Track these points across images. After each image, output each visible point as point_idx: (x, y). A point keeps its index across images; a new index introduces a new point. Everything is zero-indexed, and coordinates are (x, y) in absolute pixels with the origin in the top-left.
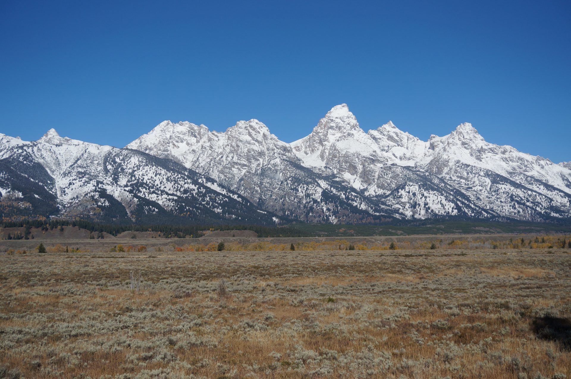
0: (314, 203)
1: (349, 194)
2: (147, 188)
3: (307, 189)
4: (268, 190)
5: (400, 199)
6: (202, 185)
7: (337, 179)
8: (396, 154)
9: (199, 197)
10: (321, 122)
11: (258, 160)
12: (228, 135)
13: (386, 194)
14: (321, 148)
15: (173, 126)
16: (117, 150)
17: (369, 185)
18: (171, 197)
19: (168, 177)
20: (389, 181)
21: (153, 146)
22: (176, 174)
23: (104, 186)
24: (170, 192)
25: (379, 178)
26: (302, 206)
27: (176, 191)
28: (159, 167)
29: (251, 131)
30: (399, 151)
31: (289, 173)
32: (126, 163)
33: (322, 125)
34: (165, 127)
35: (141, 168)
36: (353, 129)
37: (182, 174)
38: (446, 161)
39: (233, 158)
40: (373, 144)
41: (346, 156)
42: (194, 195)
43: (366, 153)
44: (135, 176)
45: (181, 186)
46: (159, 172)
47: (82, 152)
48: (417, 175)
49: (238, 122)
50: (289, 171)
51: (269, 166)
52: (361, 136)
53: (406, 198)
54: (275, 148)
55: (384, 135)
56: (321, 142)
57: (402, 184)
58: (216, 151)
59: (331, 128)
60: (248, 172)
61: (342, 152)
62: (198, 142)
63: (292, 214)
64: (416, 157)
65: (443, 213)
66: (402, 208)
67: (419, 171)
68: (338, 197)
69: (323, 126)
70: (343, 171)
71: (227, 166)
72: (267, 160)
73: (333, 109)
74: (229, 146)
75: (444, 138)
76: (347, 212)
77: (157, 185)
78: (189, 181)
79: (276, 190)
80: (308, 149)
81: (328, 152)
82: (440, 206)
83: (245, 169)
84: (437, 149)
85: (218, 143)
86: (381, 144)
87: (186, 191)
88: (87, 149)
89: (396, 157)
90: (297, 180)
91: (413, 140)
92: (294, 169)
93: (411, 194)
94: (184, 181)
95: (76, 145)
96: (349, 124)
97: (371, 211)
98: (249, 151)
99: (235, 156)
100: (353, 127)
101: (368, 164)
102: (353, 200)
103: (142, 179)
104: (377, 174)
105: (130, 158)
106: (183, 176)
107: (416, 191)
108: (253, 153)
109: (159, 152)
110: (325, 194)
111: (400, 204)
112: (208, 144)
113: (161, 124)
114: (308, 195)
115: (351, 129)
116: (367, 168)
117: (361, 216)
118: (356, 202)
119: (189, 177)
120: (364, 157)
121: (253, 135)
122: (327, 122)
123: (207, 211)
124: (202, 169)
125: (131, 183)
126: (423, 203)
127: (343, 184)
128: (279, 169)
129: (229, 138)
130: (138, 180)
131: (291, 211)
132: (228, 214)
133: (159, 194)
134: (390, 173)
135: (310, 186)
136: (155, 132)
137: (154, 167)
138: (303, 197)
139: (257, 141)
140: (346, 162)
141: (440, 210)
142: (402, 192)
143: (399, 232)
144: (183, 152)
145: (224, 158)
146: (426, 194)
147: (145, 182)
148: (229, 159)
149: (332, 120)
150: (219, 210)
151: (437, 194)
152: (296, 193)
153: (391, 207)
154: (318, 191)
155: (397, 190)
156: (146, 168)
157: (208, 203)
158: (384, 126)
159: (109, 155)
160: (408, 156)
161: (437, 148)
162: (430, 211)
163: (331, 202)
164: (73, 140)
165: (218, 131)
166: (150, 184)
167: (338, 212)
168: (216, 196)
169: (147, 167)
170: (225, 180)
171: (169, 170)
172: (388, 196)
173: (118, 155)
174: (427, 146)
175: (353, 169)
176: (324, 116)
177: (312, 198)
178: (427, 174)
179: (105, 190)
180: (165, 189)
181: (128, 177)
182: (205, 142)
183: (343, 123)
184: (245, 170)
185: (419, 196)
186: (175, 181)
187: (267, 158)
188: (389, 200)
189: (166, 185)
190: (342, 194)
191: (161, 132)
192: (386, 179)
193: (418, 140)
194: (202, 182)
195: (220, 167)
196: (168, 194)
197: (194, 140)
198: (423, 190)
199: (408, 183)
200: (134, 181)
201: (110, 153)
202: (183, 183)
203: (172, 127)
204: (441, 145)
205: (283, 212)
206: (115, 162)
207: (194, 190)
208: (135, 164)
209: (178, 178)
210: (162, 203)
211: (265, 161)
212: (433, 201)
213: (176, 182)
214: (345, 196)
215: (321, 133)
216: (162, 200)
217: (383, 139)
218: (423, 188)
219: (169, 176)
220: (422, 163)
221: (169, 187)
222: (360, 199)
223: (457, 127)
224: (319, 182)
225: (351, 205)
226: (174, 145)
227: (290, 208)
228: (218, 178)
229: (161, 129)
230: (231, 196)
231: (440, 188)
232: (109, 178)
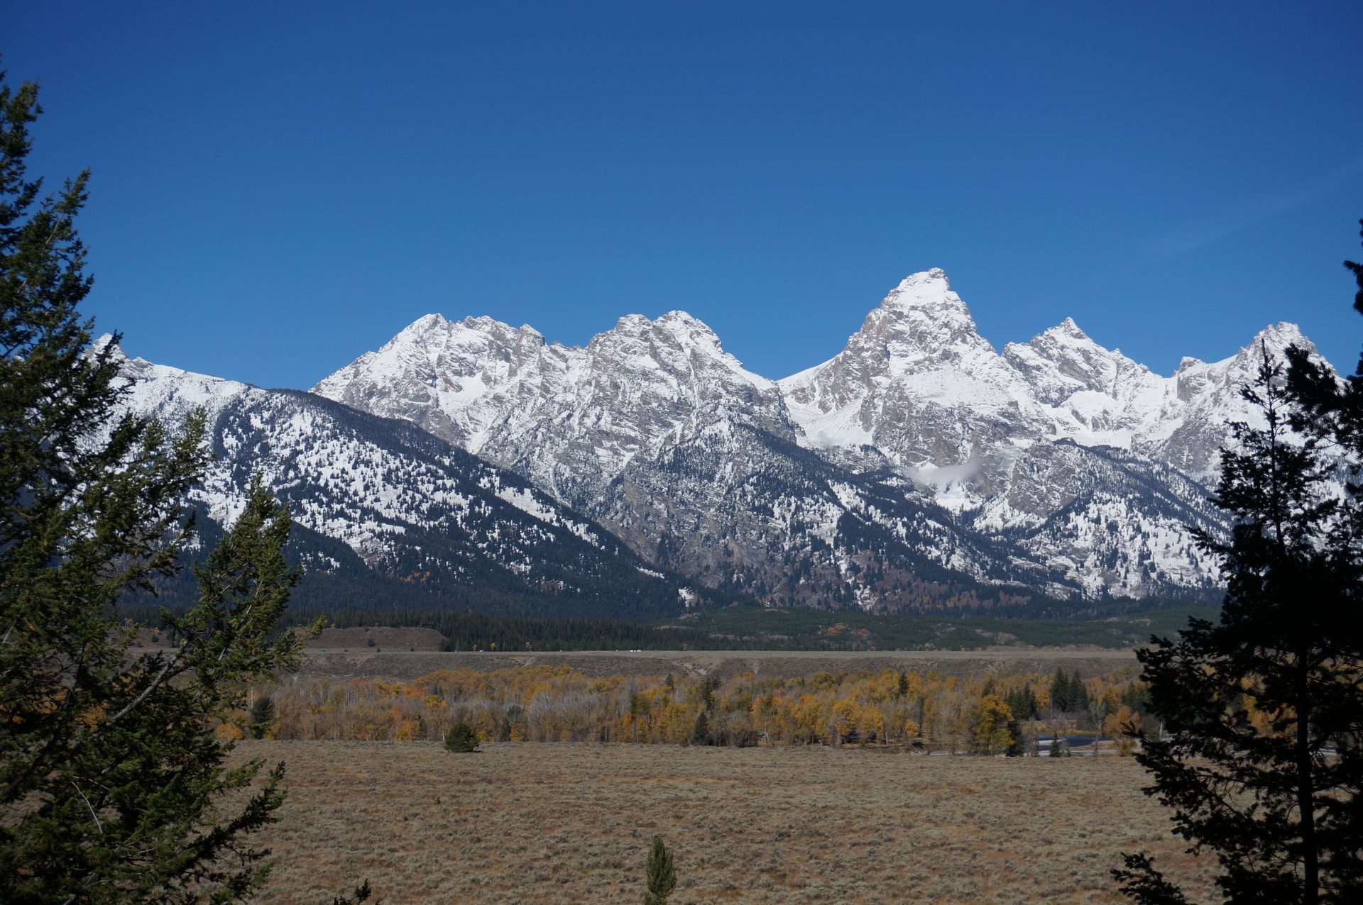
0: (814, 549)
1: (919, 524)
2: (325, 500)
3: (798, 508)
4: (689, 511)
5: (1071, 540)
6: (488, 496)
7: (893, 482)
8: (1081, 412)
9: (472, 528)
10: (870, 319)
11: (670, 425)
12: (593, 354)
13: (1033, 524)
14: (865, 392)
15: (449, 329)
16: (258, 394)
17: (989, 498)
18: (386, 528)
19: (390, 471)
20: (1043, 488)
21: (389, 385)
22: (415, 463)
23: (202, 493)
24: (387, 514)
25: (1017, 477)
26: (779, 557)
27: (407, 511)
28: (367, 443)
29: (658, 343)
30: (1089, 403)
31: (750, 464)
32: (278, 429)
33: (871, 327)
34: (426, 331)
35: (317, 445)
36: (959, 341)
37: (434, 463)
38: (1220, 433)
39: (599, 418)
40: (1014, 383)
41: (930, 415)
42: (459, 523)
43: (988, 409)
44: (296, 468)
45: (425, 496)
46: (365, 455)
47: (161, 400)
48: (1126, 471)
49: (622, 319)
50: (750, 456)
51: (698, 442)
52: (981, 360)
53: (1090, 537)
54: (724, 393)
55: (1050, 357)
56: (866, 376)
57: (1078, 498)
58: (556, 399)
59: (898, 336)
60: (637, 459)
61: (920, 405)
62: (512, 373)
63: (749, 580)
64: (1139, 421)
65: (1193, 581)
66: (1074, 566)
67: (1133, 460)
68: (886, 534)
69: (873, 332)
70: (917, 459)
71: (581, 441)
72: (694, 425)
73: (904, 283)
74: (590, 384)
75: (1219, 367)
76: (905, 577)
77: (356, 494)
78: (449, 483)
79: (712, 510)
80: (830, 396)
81: (882, 404)
82: (1185, 561)
83: (633, 450)
84: (1197, 399)
85: (564, 378)
86: (1040, 384)
87: (435, 512)
88: (177, 389)
89: (1083, 421)
90: (771, 484)
91: (1132, 371)
92: (766, 451)
93: (1103, 525)
94: (435, 483)
95: (147, 381)
96: (946, 325)
97: (979, 575)
98: (645, 399)
99: (606, 413)
100: (960, 334)
101: (988, 440)
102: (929, 542)
103: (315, 475)
104: (1010, 471)
105: (290, 416)
106: (433, 467)
107: (1118, 519)
108: (655, 405)
109: (403, 401)
110: (847, 521)
111: (1068, 556)
112: (538, 380)
113: (416, 323)
114: (798, 528)
115: (953, 340)
116: (985, 450)
117: (944, 588)
118: (937, 548)
119: (450, 472)
120: (982, 419)
121: (663, 355)
122: (887, 321)
123: (484, 569)
124: (512, 449)
125: (281, 487)
126: (1137, 553)
127: (907, 496)
128: (726, 451)
129: (595, 364)
130: (304, 479)
131: (749, 570)
132: (546, 580)
133: (354, 519)
134: (1049, 464)
135: (808, 500)
136: (397, 346)
137: (355, 442)
138: (783, 532)
139: (672, 371)
140: (928, 433)
141: (1184, 572)
142: (1078, 520)
143: (1005, 637)
144: (469, 403)
145: (575, 421)
146: (1146, 526)
147: (322, 485)
148: (589, 422)
149: (901, 313)
150: (523, 566)
151: (1178, 528)
152: (766, 521)
153: (1043, 564)
154: (829, 514)
155: (1064, 514)
156: (332, 444)
157: (493, 547)
158: (1051, 332)
159: (235, 406)
160: (1116, 415)
161: (1198, 396)
162: (1154, 575)
163: (864, 547)
164: (157, 367)
165: (569, 345)
166: (336, 490)
167: (880, 576)
168: (519, 528)
169: (335, 442)
170: (574, 480)
171: (394, 449)
172: (1038, 531)
173: (257, 408)
174: (1170, 389)
175: (946, 452)
176: (878, 304)
177: (810, 535)
178: (1157, 468)
179: (204, 507)
180: (377, 506)
181: (277, 469)
182: (530, 375)
183: (930, 322)
184: (632, 454)
185: (1127, 533)
186: (407, 481)
187: (694, 419)
188: (1040, 543)
189: (381, 494)
190: (900, 524)
191: (413, 345)
192: (1037, 483)
193: (1145, 371)
194: (488, 485)
195: (563, 445)
196: (380, 519)
197: (502, 368)
198: (1140, 515)
199: (1097, 494)
200: (292, 480)
201: (238, 402)
202: (431, 487)
203: (446, 332)
204: (1210, 387)
205: (725, 573)
206: (247, 427)
207: (460, 508)
208: (301, 435)
209: (419, 474)
210: (358, 545)
211: (690, 428)
212: (1167, 546)
213: (411, 484)
214: (908, 529)
215: (867, 350)
216: (359, 536)
217: (1046, 369)
218: (1140, 510)
219: (393, 466)
220: (1151, 437)
221: (388, 499)
222: (952, 539)
223: (1257, 334)
224: (836, 488)
225: (921, 559)
226: (447, 381)
227: (747, 562)
228: (555, 474)
229: (415, 337)
230: (569, 527)
231: (1191, 510)
232: (223, 471)
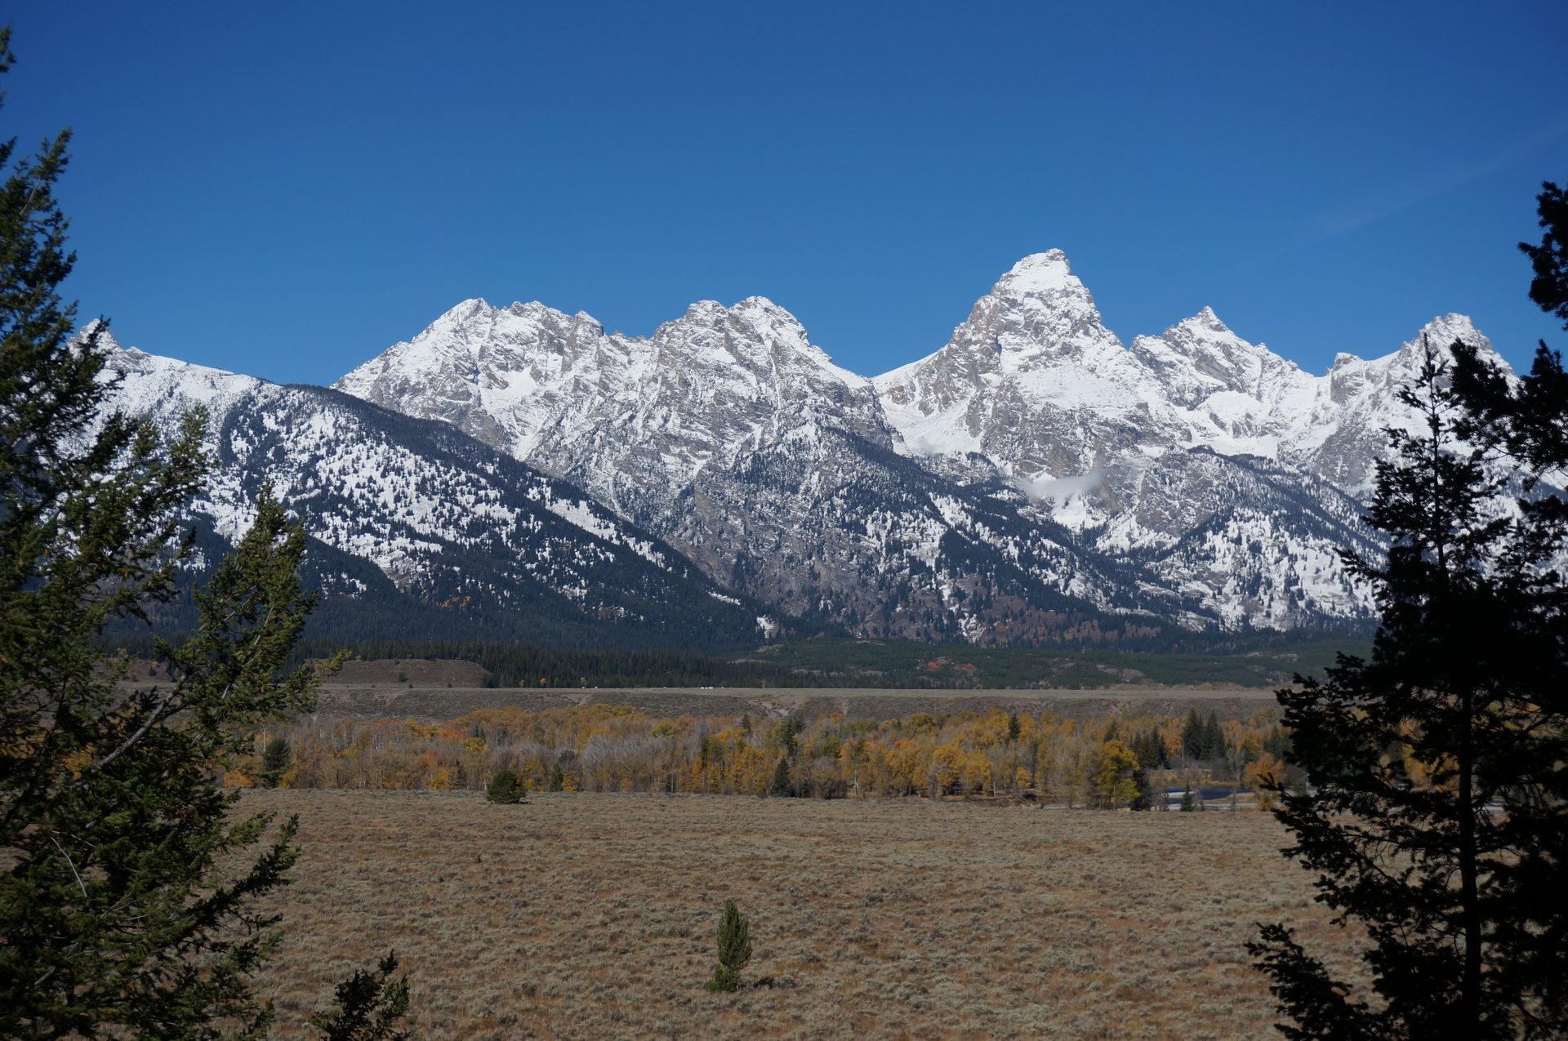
0: (913, 572)
1: (1033, 544)
2: (349, 513)
3: (895, 525)
4: (770, 527)
5: (1207, 563)
6: (538, 509)
7: (1004, 495)
8: (1220, 416)
9: (519, 546)
10: (979, 307)
11: (748, 429)
12: (660, 345)
13: (1164, 544)
14: (973, 392)
15: (493, 317)
16: (272, 390)
17: (1114, 515)
18: (420, 545)
19: (424, 480)
20: (1177, 503)
21: (424, 380)
22: (453, 471)
23: (208, 505)
24: (421, 529)
25: (1147, 491)
26: (873, 581)
27: (444, 526)
28: (398, 448)
29: (734, 334)
30: (1230, 405)
31: (840, 474)
32: (295, 431)
33: (980, 316)
34: (466, 318)
35: (340, 450)
36: (1080, 333)
37: (475, 470)
38: (1379, 440)
39: (666, 420)
40: (1144, 383)
41: (1047, 418)
42: (504, 540)
43: (1114, 412)
44: (315, 475)
45: (464, 509)
46: (396, 461)
47: (159, 396)
48: (1271, 484)
49: (693, 305)
50: (840, 465)
51: (780, 448)
52: (1106, 355)
53: (1229, 559)
54: (810, 391)
55: (1185, 353)
56: (974, 372)
57: (1216, 515)
58: (617, 398)
59: (1011, 327)
60: (709, 467)
61: (1035, 407)
62: (566, 367)
63: (838, 607)
64: (1286, 427)
65: (1347, 611)
66: (1211, 593)
67: (1280, 472)
68: (995, 554)
69: (982, 322)
70: (1032, 469)
71: (645, 446)
72: (776, 428)
73: (1017, 266)
74: (656, 381)
75: (1379, 364)
77: (385, 506)
78: (493, 493)
79: (796, 527)
80: (933, 396)
81: (992, 405)
82: (1338, 588)
83: (705, 457)
84: (1354, 401)
85: (626, 374)
86: (1173, 383)
87: (476, 527)
88: (178, 384)
89: (1222, 426)
90: (863, 497)
91: (1278, 369)
92: (859, 458)
93: (1245, 546)
94: (476, 494)
95: (143, 374)
96: (1066, 315)
97: (1101, 603)
98: (719, 399)
99: (674, 414)
100: (1082, 325)
101: (1114, 448)
102: (1044, 564)
103: (338, 484)
104: (1139, 482)
105: (309, 416)
106: (474, 476)
107: (1262, 539)
108: (730, 405)
109: (439, 399)
110: (952, 541)
111: (1204, 581)
112: (595, 376)
113: (455, 309)
114: (895, 547)
115: (1074, 332)
116: (1109, 458)
117: (1062, 617)
118: (1054, 571)
119: (494, 481)
120: (1106, 423)
121: (740, 348)
122: (999, 309)
123: (534, 594)
124: (566, 455)
125: (298, 497)
126: (1283, 578)
127: (1020, 511)
128: (812, 458)
129: (662, 358)
130: (325, 489)
131: (838, 596)
132: (604, 606)
133: (383, 535)
134: (1183, 476)
135: (906, 516)
136: (433, 336)
137: (384, 446)
138: (878, 552)
139: (750, 366)
140: (1045, 439)
141: (1336, 600)
142: (1215, 540)
143: (1130, 673)
144: (516, 402)
145: (638, 423)
146: (1293, 547)
147: (346, 495)
148: (654, 424)
149: (1014, 301)
150: (577, 590)
151: (1330, 549)
152: (857, 540)
153: (1176, 590)
154: (930, 532)
155: (1199, 533)
156: (357, 449)
157: (543, 568)
158: (1187, 323)
159: (245, 404)
160: (1260, 419)
161: (1354, 398)
162: (1302, 604)
163: (970, 570)
164: (154, 358)
165: (632, 335)
166: (362, 502)
167: (988, 604)
168: (574, 546)
169: (361, 446)
170: (637, 492)
171: (430, 454)
172: (1170, 552)
173: (271, 407)
174: (1322, 389)
175: (1065, 461)
176: (988, 291)
177: (909, 556)
178: (1307, 480)
179: (209, 520)
180: (409, 520)
181: (294, 476)
182: (586, 369)
183: (1048, 311)
184: (704, 462)
185: (1271, 555)
186: (445, 492)
187: (775, 422)
188: (1172, 566)
189: (414, 507)
190: (1011, 543)
191: (452, 334)
192: (1169, 497)
193: (1294, 369)
194: (538, 497)
195: (624, 451)
196: (413, 535)
197: (554, 361)
198: (1287, 534)
199: (1238, 510)
200: (311, 490)
201: (249, 399)
202: (472, 499)
203: (489, 320)
204: (1368, 388)
205: (811, 600)
206: (259, 428)
207: (505, 523)
208: (321, 438)
209: (458, 484)
210: (388, 565)
211: (770, 432)
212: (1318, 571)
213: (449, 495)
214: (1021, 550)
215: (975, 343)
216: (389, 556)
217: (1180, 366)
218: (1287, 529)
219: (428, 475)
220: (1300, 445)
221: (422, 512)
222: (1071, 561)
223: (1423, 327)
224: (939, 502)
225: (1036, 583)
226: (491, 376)
227: (835, 587)
228: (615, 485)
229: (454, 325)
230: (631, 545)
231: (1346, 529)
232: (232, 479)
